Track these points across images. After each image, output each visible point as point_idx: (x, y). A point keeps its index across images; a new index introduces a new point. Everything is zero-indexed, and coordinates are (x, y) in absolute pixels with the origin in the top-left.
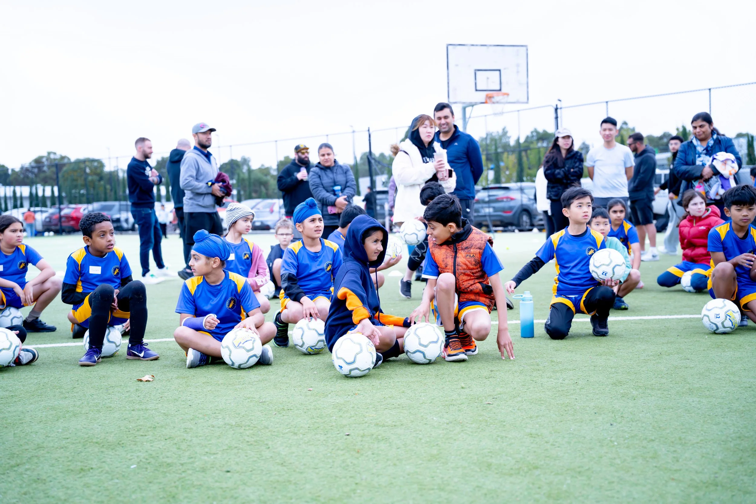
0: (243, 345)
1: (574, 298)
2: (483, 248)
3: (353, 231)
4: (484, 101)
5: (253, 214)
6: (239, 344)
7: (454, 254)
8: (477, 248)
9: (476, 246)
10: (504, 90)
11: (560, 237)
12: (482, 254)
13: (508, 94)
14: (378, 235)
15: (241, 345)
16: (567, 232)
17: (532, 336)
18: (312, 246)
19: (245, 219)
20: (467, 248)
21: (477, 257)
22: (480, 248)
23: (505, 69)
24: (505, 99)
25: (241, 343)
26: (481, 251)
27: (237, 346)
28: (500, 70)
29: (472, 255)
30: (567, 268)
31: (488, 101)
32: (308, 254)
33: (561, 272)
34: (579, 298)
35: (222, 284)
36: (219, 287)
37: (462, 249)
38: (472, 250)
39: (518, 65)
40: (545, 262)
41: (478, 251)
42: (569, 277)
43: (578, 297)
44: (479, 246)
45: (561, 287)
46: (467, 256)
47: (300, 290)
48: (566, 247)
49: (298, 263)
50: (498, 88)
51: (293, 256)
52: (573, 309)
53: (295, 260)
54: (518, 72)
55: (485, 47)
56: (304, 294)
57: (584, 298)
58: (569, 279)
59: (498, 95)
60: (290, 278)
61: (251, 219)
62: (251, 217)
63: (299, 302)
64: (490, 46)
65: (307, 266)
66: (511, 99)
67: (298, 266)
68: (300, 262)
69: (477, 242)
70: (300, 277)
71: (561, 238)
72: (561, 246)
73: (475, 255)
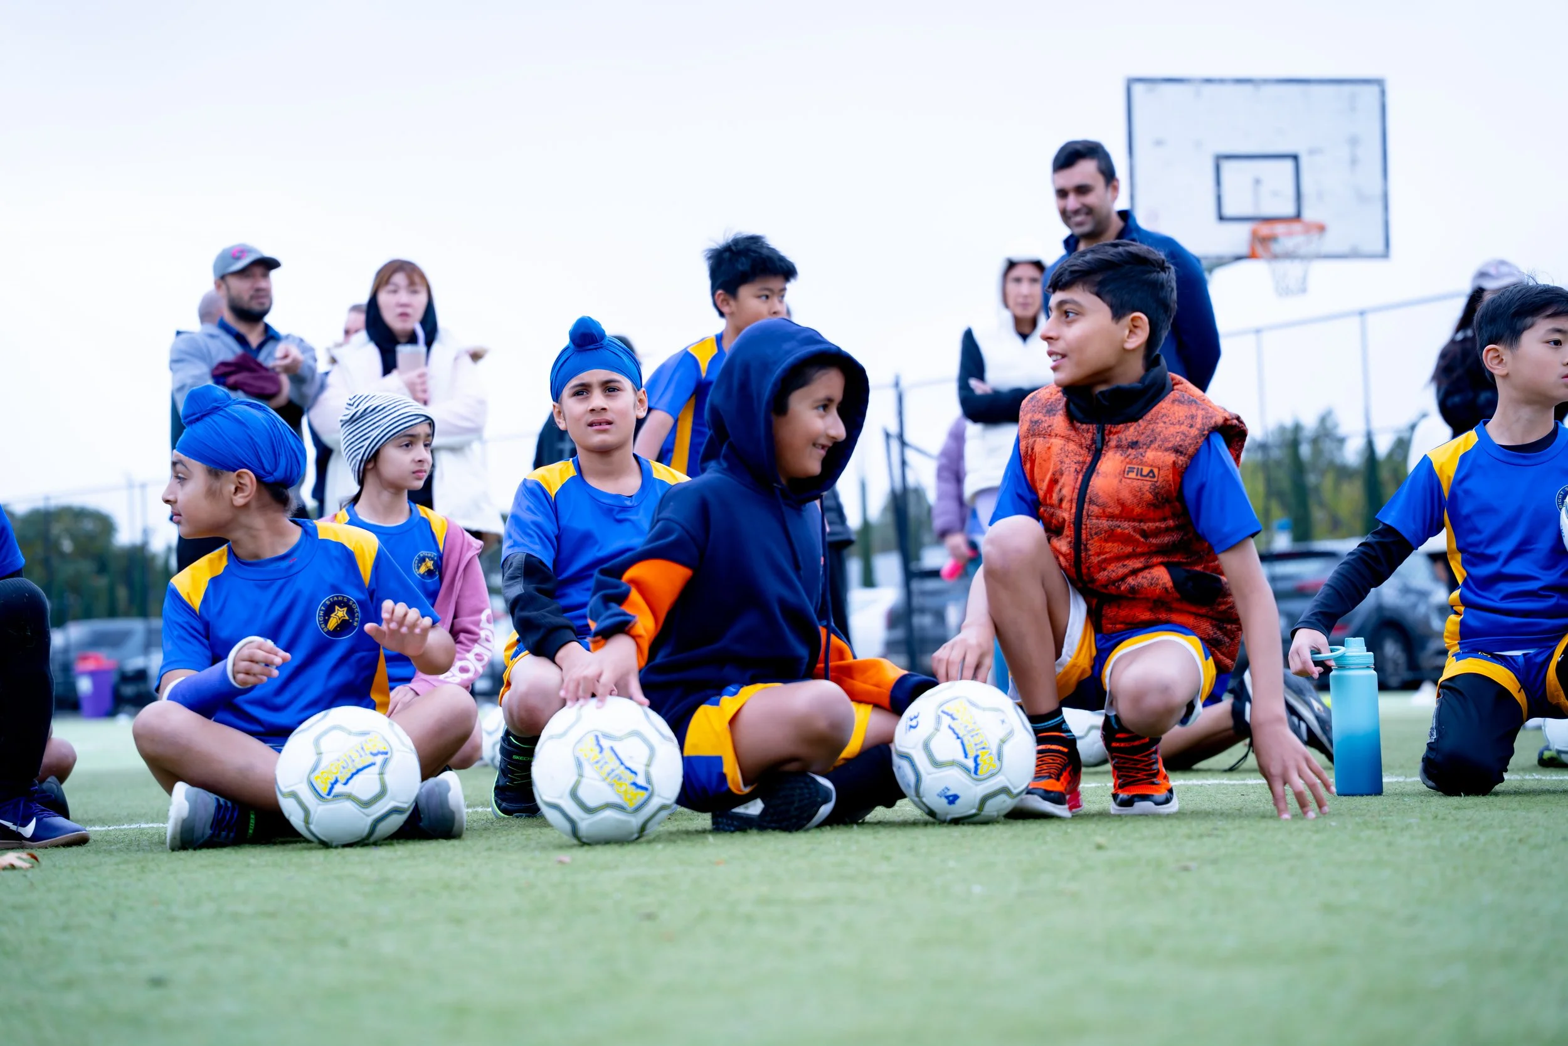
0: (346, 789)
1: (1521, 661)
2: (1191, 450)
3: (746, 369)
4: (1244, 249)
5: (428, 418)
6: (333, 785)
7: (1089, 459)
8: (1167, 450)
9: (1166, 440)
10: (1308, 214)
11: (1461, 453)
12: (1182, 473)
13: (1321, 228)
14: (830, 384)
15: (338, 788)
16: (1484, 438)
17: (1376, 788)
18: (610, 474)
19: (406, 440)
20: (1134, 445)
21: (1165, 477)
22: (1177, 450)
23: (1312, 152)
24: (1316, 244)
25: (336, 781)
26: (1182, 460)
27: (324, 791)
28: (1295, 158)
29: (1146, 470)
30: (1492, 559)
31: (1259, 250)
32: (595, 496)
33: (1468, 573)
34: (1540, 659)
35: (296, 555)
36: (284, 564)
37: (1118, 447)
38: (1150, 455)
39: (1354, 141)
40: (1413, 542)
41: (1170, 458)
42: (1499, 591)
43: (1536, 655)
44: (1176, 441)
45: (1473, 622)
46: (1131, 470)
47: (562, 620)
48: (1481, 487)
49: (559, 528)
50: (1289, 210)
51: (541, 503)
52: (1521, 698)
53: (548, 516)
54: (1354, 162)
55: (1247, 89)
56: (573, 636)
57: (1557, 657)
58: (1501, 595)
59: (1290, 234)
60: (531, 569)
61: (423, 435)
62: (424, 429)
63: (552, 659)
64: (1266, 81)
65: (586, 539)
66: (1332, 242)
67: (558, 538)
68: (564, 522)
69: (1173, 430)
70: (565, 575)
71: (1463, 458)
72: (1467, 485)
73: (1156, 471)
